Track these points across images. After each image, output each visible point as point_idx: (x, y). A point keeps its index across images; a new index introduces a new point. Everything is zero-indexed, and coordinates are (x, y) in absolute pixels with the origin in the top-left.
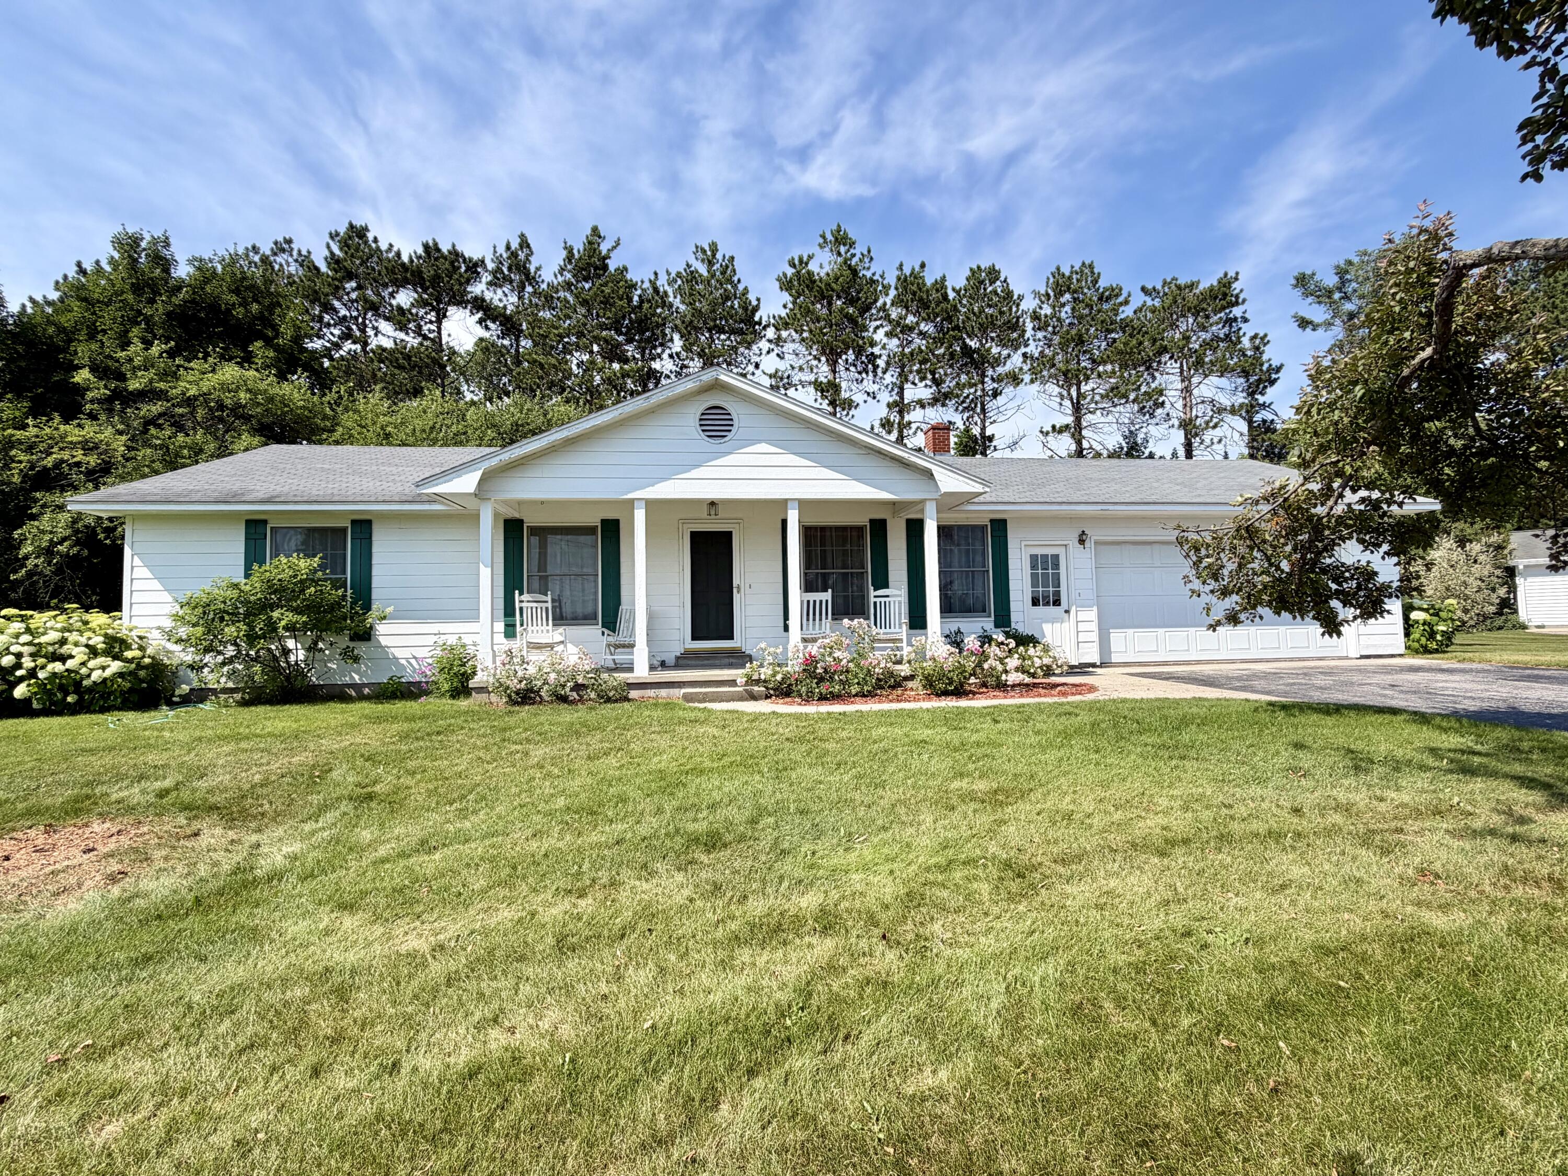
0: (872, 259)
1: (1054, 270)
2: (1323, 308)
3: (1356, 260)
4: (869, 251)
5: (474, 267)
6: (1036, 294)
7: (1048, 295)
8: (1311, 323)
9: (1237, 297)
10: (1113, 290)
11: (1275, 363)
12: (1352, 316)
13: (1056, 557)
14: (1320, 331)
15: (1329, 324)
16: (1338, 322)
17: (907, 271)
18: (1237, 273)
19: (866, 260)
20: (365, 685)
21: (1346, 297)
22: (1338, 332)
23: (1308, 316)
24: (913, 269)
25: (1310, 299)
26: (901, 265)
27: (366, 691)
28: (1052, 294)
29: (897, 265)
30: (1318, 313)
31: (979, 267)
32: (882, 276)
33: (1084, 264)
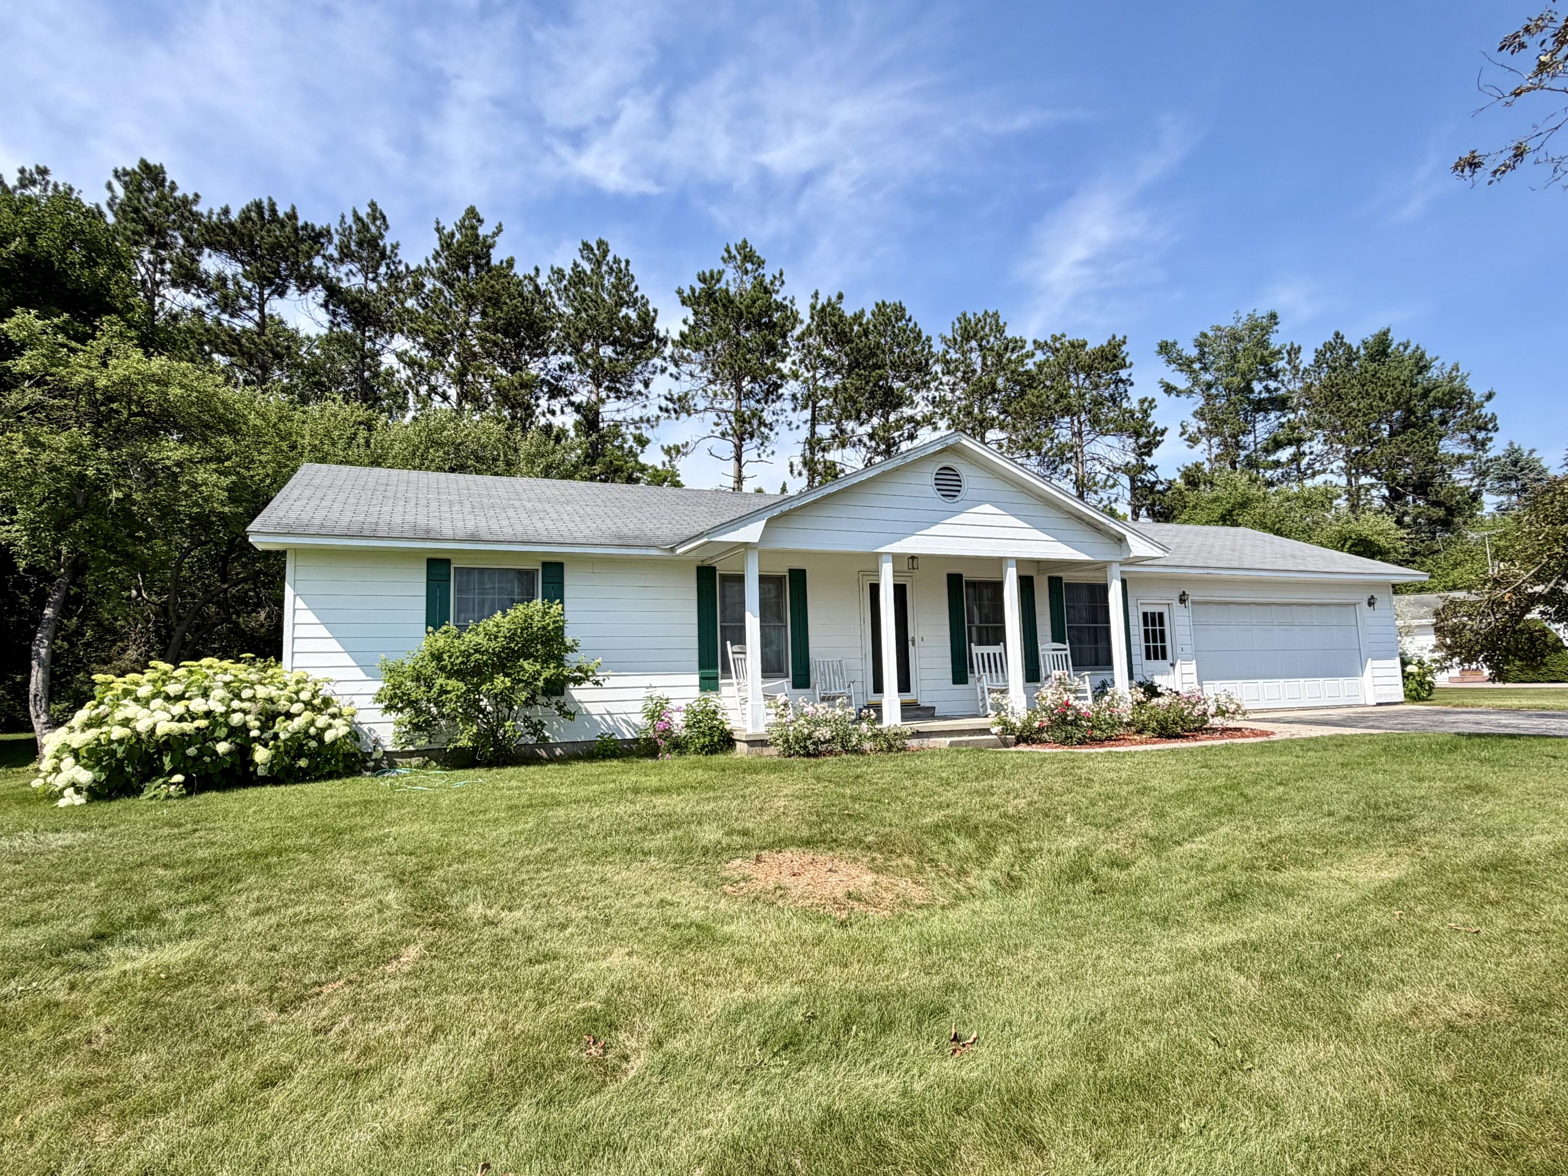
0: (783, 282)
1: (960, 316)
2: (1184, 376)
3: (1211, 334)
4: (781, 274)
5: (318, 237)
6: (944, 339)
7: (955, 339)
8: (1175, 389)
9: (1124, 359)
10: (1016, 341)
11: (1160, 427)
12: (1209, 386)
13: (1161, 615)
14: (1183, 397)
15: (1190, 392)
16: (1197, 390)
17: (823, 300)
18: (1125, 337)
19: (777, 283)
20: (557, 745)
21: (1205, 369)
22: (1198, 401)
23: (1173, 383)
24: (829, 299)
25: (1173, 366)
26: (817, 294)
27: (558, 751)
28: (959, 339)
29: (813, 293)
30: (1181, 381)
31: (884, 303)
32: (791, 302)
33: (986, 312)
